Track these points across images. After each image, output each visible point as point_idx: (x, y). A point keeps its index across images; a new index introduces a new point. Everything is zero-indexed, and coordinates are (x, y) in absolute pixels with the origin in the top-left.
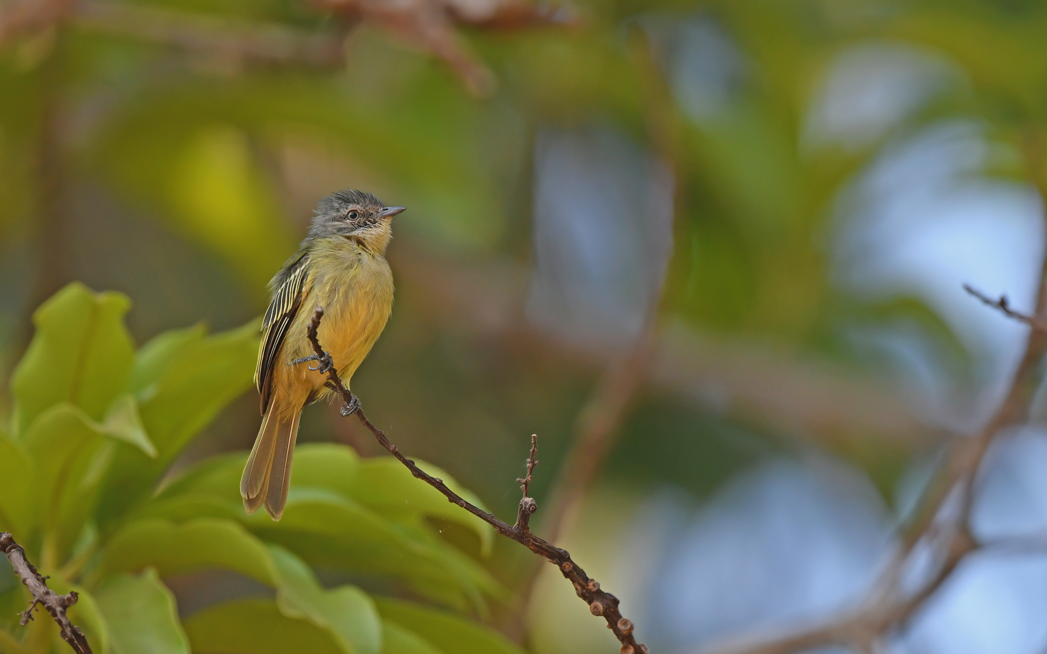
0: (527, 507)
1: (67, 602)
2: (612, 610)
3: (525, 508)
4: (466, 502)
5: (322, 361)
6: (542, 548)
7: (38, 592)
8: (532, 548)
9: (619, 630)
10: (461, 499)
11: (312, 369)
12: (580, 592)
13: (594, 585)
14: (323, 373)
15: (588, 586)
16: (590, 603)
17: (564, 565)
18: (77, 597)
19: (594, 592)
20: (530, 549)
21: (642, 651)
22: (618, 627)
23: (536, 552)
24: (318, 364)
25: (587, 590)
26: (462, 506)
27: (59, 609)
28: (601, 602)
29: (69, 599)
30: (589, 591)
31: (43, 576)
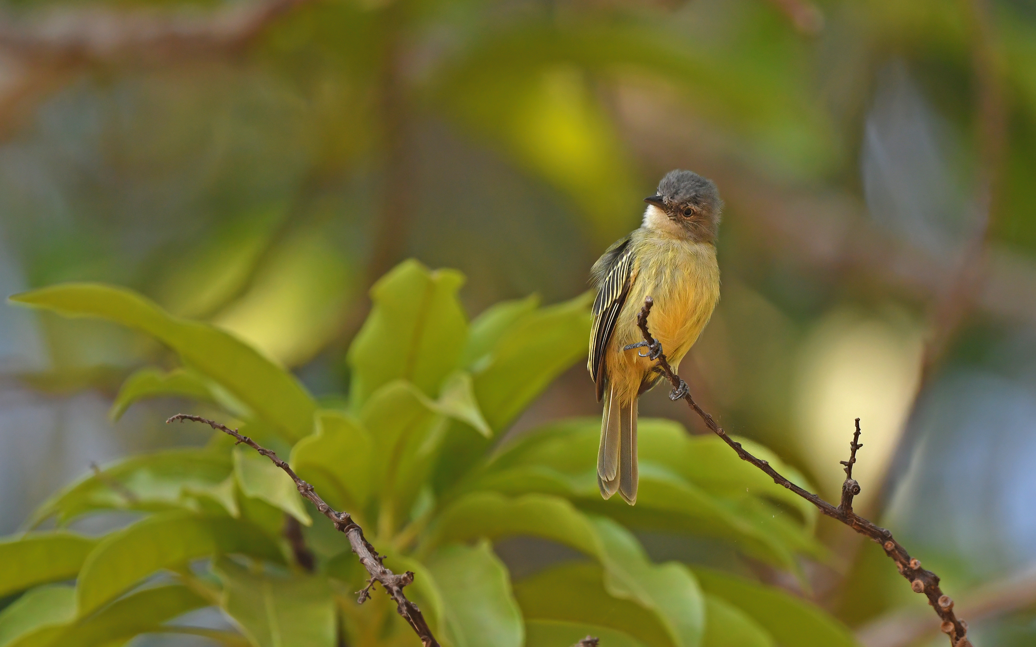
0: (851, 488)
1: (403, 582)
2: (933, 587)
3: (848, 489)
4: (791, 484)
5: (651, 348)
6: (864, 528)
7: (376, 571)
8: (855, 527)
9: (940, 607)
10: (786, 480)
11: (642, 355)
12: (902, 570)
13: (915, 564)
14: (653, 360)
15: (909, 564)
16: (912, 580)
17: (886, 544)
18: (413, 577)
19: (915, 571)
20: (854, 528)
21: (961, 627)
22: (938, 605)
23: (859, 531)
24: (646, 351)
25: (909, 568)
26: (787, 487)
27: (395, 588)
28: (922, 580)
29: (405, 579)
30: (911, 569)
31: (380, 556)
